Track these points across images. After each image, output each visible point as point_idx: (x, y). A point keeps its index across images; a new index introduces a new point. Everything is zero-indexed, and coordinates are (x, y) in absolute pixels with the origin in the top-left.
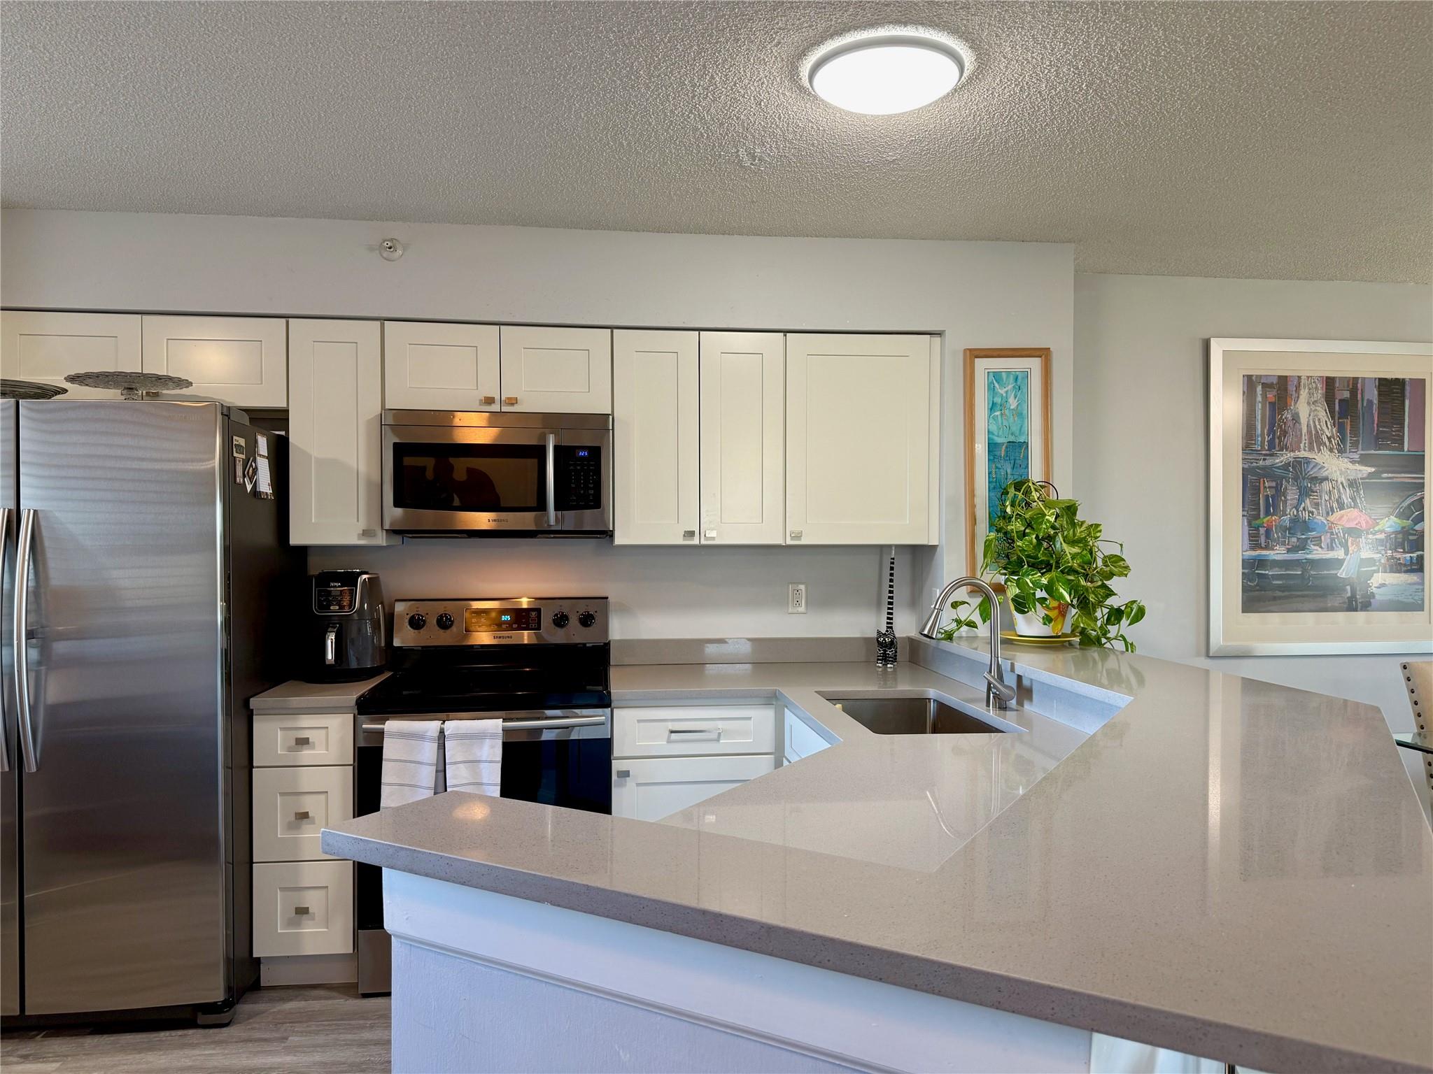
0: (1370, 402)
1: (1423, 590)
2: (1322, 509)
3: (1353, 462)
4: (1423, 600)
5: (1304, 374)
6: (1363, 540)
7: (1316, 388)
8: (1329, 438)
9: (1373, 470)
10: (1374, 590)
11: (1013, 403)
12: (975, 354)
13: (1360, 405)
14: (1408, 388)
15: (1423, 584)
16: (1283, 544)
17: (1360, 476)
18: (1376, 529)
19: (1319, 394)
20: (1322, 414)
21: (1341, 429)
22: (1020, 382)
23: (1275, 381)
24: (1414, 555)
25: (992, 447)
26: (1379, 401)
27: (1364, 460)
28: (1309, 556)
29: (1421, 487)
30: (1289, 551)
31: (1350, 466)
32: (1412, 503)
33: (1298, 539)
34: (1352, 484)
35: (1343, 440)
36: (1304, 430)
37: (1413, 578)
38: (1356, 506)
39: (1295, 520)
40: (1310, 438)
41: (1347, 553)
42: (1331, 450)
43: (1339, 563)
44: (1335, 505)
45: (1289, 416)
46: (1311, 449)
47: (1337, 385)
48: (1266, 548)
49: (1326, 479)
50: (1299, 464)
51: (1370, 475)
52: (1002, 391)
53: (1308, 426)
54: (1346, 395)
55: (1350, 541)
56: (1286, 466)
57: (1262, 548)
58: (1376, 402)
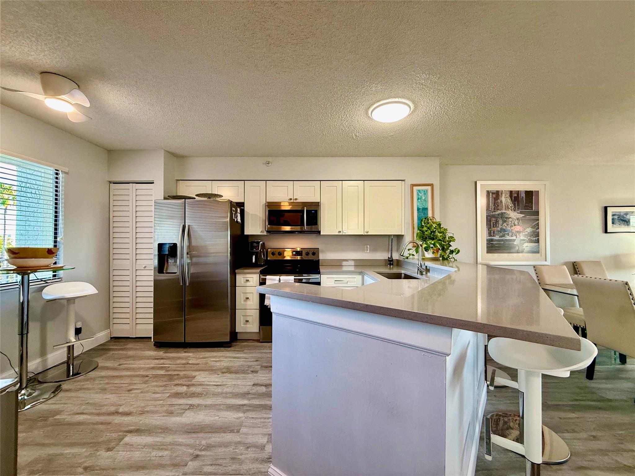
0: (523, 197)
1: (539, 248)
2: (509, 226)
3: (518, 213)
4: (539, 250)
5: (503, 190)
6: (521, 234)
7: (507, 194)
8: (511, 207)
9: (524, 215)
10: (525, 248)
11: (423, 198)
12: (413, 185)
13: (520, 198)
14: (534, 194)
15: (539, 246)
16: (498, 235)
17: (520, 217)
18: (525, 231)
19: (508, 195)
20: (509, 200)
21: (515, 205)
22: (425, 192)
23: (495, 192)
24: (536, 238)
25: (418, 209)
26: (525, 197)
27: (521, 213)
28: (506, 238)
29: (538, 220)
30: (500, 237)
31: (517, 214)
32: (536, 224)
33: (502, 234)
34: (518, 219)
35: (515, 207)
36: (504, 204)
37: (536, 244)
38: (519, 225)
39: (501, 229)
40: (506, 207)
41: (516, 238)
42: (512, 210)
43: (515, 240)
44: (513, 225)
45: (499, 201)
46: (506, 210)
47: (513, 193)
48: (493, 236)
49: (510, 218)
50: (502, 214)
51: (523, 217)
52: (421, 195)
53: (505, 204)
54: (516, 195)
55: (517, 234)
56: (499, 215)
57: (492, 236)
58: (524, 197)
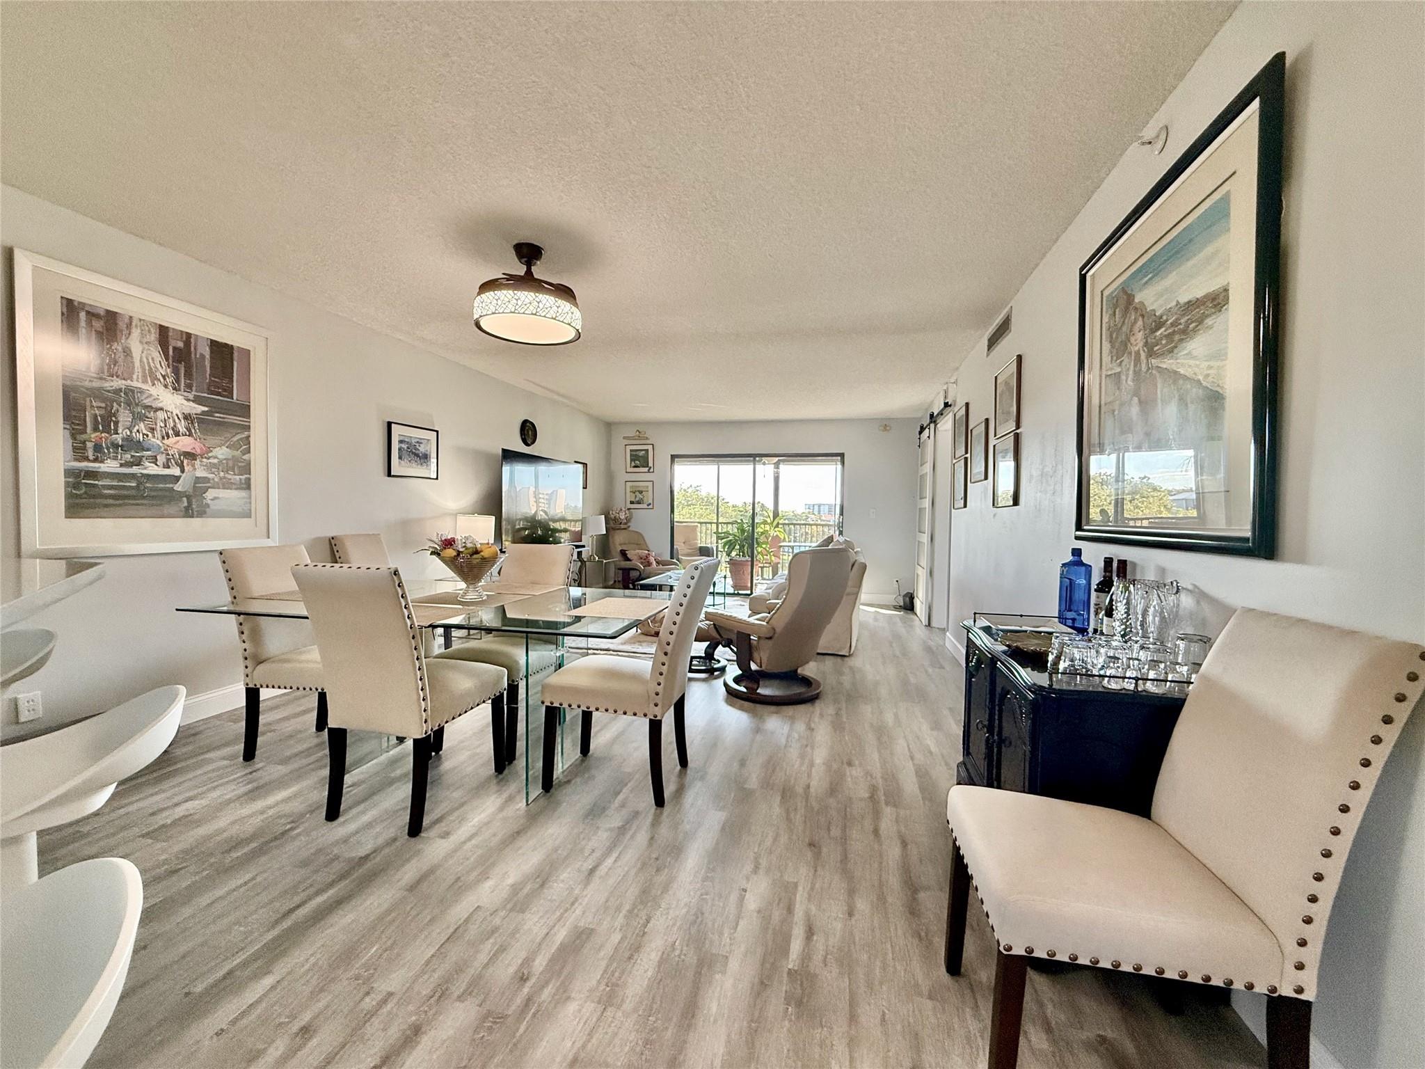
0: (203, 356)
1: (250, 503)
2: (158, 434)
3: (188, 400)
4: (250, 510)
5: (136, 316)
7: (149, 331)
8: (164, 377)
9: (206, 409)
13: (193, 356)
14: (236, 355)
15: (250, 498)
16: (115, 458)
17: (194, 412)
18: (210, 455)
19: (153, 336)
20: (156, 354)
21: (176, 372)
23: (102, 313)
24: (243, 477)
26: (211, 357)
27: (197, 400)
28: (145, 472)
29: (248, 428)
30: (122, 465)
31: (185, 402)
32: (241, 439)
33: (132, 456)
34: (187, 417)
35: (178, 380)
36: (137, 364)
37: (243, 494)
38: (190, 435)
39: (128, 439)
40: (144, 370)
41: (183, 471)
42: (166, 386)
44: (171, 432)
45: (120, 348)
46: (145, 381)
47: (170, 334)
48: (96, 460)
49: (162, 409)
50: (129, 391)
51: (203, 413)
53: (141, 361)
54: (180, 344)
55: (185, 462)
56: (117, 391)
57: (89, 460)
58: (208, 357)
